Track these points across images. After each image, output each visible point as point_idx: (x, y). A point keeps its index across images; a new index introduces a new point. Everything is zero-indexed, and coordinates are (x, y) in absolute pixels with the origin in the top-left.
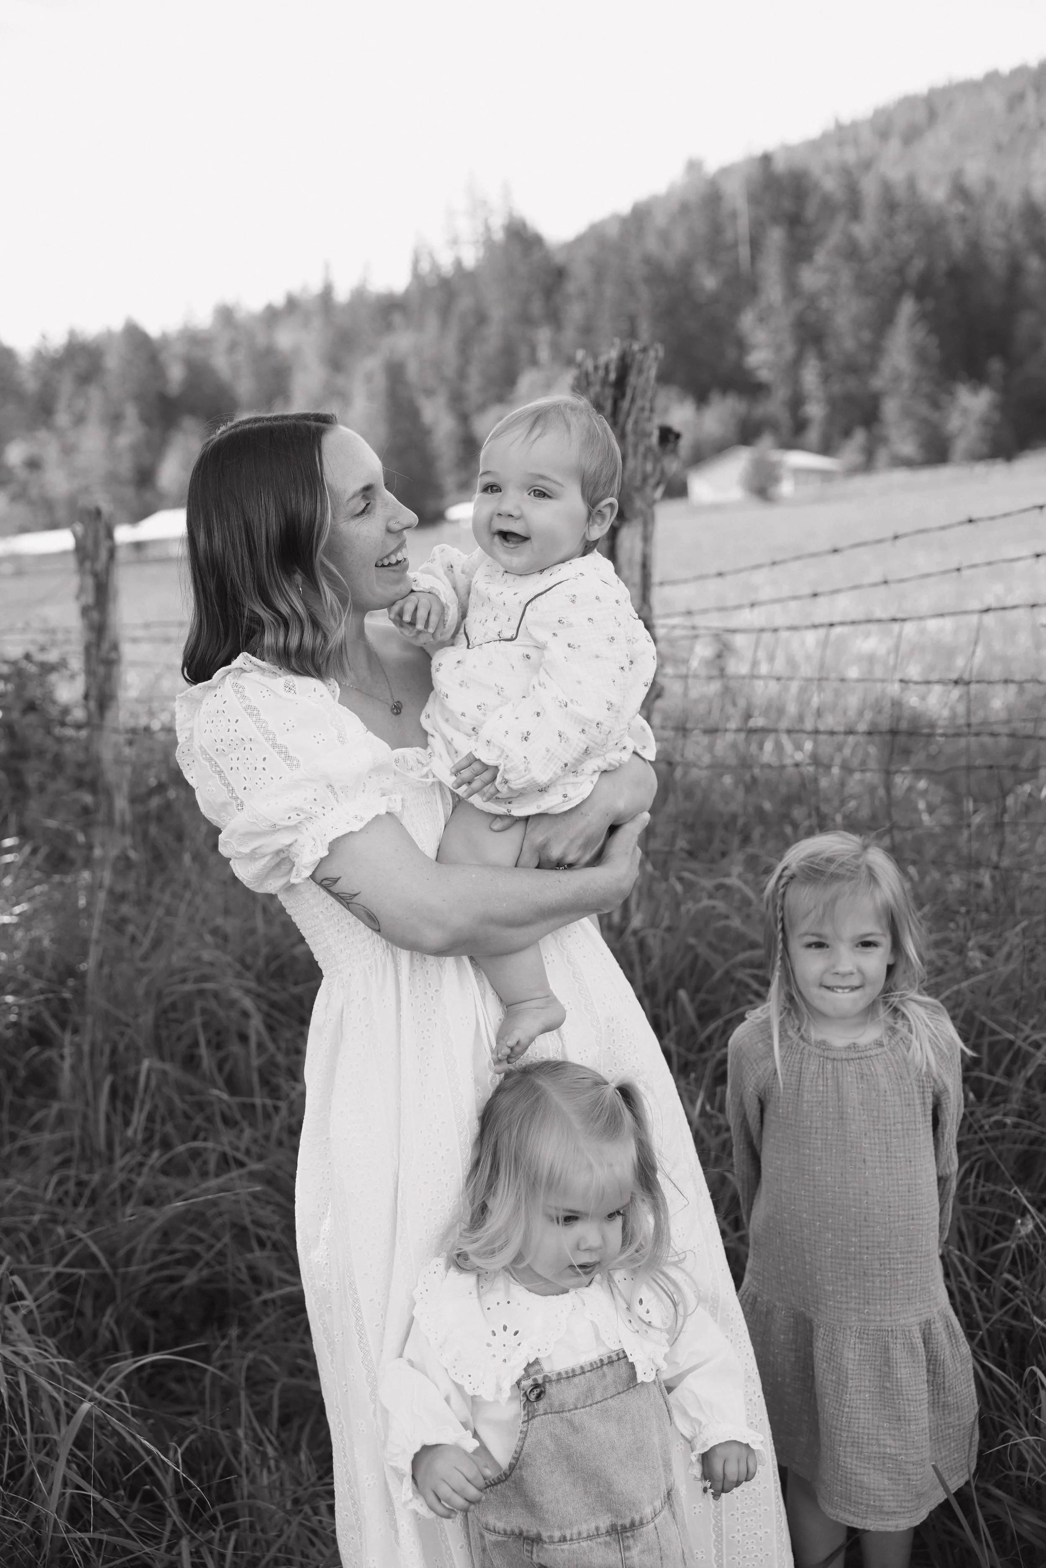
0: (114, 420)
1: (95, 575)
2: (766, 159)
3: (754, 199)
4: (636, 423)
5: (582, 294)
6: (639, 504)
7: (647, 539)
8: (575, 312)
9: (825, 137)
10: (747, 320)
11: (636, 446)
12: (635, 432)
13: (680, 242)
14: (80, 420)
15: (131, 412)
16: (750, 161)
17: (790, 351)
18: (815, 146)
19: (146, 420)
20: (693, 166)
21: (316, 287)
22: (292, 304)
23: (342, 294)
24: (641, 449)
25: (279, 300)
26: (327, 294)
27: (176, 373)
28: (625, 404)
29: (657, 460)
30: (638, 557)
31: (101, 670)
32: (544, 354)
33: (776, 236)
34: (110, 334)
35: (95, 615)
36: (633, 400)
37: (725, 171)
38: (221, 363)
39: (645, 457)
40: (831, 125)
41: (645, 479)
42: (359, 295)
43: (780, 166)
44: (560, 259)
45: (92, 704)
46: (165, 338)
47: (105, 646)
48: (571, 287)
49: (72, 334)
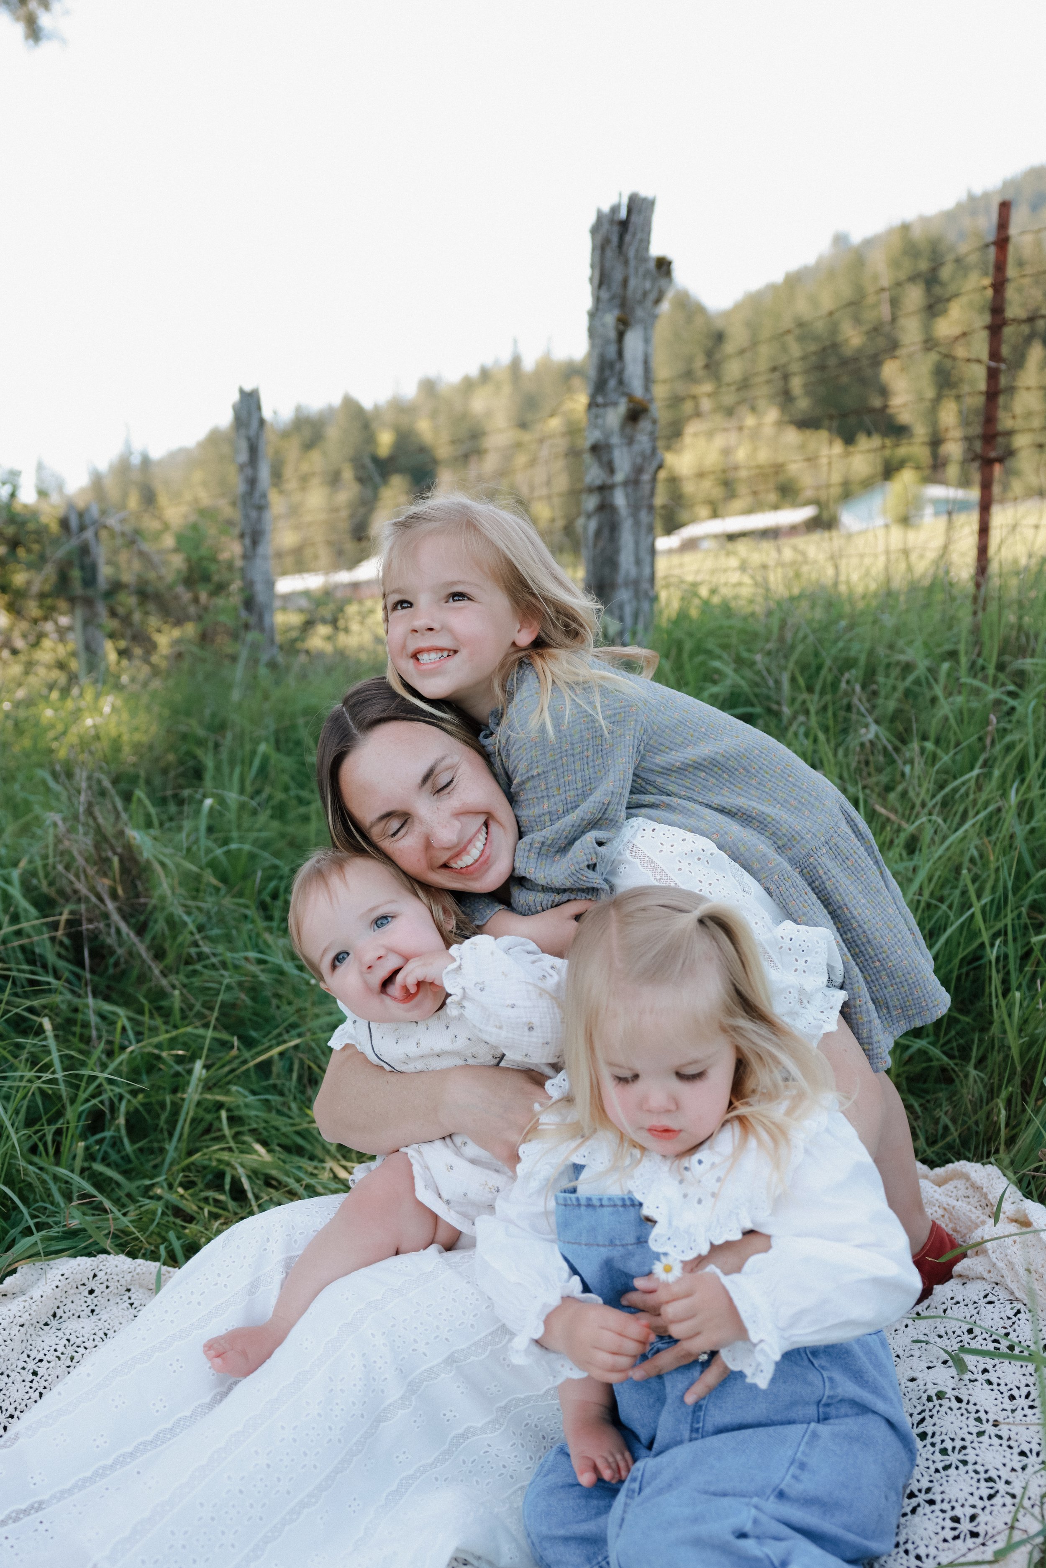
0: (334, 480)
1: (249, 439)
2: (905, 228)
3: (895, 264)
4: (637, 251)
5: (742, 352)
6: (640, 313)
7: (647, 341)
8: (733, 370)
9: (960, 206)
10: (889, 371)
11: (637, 269)
12: (636, 257)
13: (827, 303)
14: (304, 479)
15: (348, 474)
16: (890, 232)
17: (930, 393)
18: (950, 216)
19: (360, 480)
20: (840, 240)
21: (506, 359)
22: (485, 375)
23: (529, 364)
24: (641, 271)
25: (474, 371)
26: (516, 363)
27: (385, 440)
28: (628, 238)
29: (654, 280)
30: (640, 356)
31: (254, 514)
32: (706, 405)
33: (914, 296)
34: (331, 410)
35: (249, 471)
36: (634, 234)
37: (868, 243)
38: (424, 427)
39: (645, 276)
40: (963, 196)
41: (645, 294)
42: (545, 366)
43: (917, 233)
44: (719, 324)
45: (247, 541)
46: (377, 408)
47: (257, 494)
48: (730, 347)
49: (298, 409)
